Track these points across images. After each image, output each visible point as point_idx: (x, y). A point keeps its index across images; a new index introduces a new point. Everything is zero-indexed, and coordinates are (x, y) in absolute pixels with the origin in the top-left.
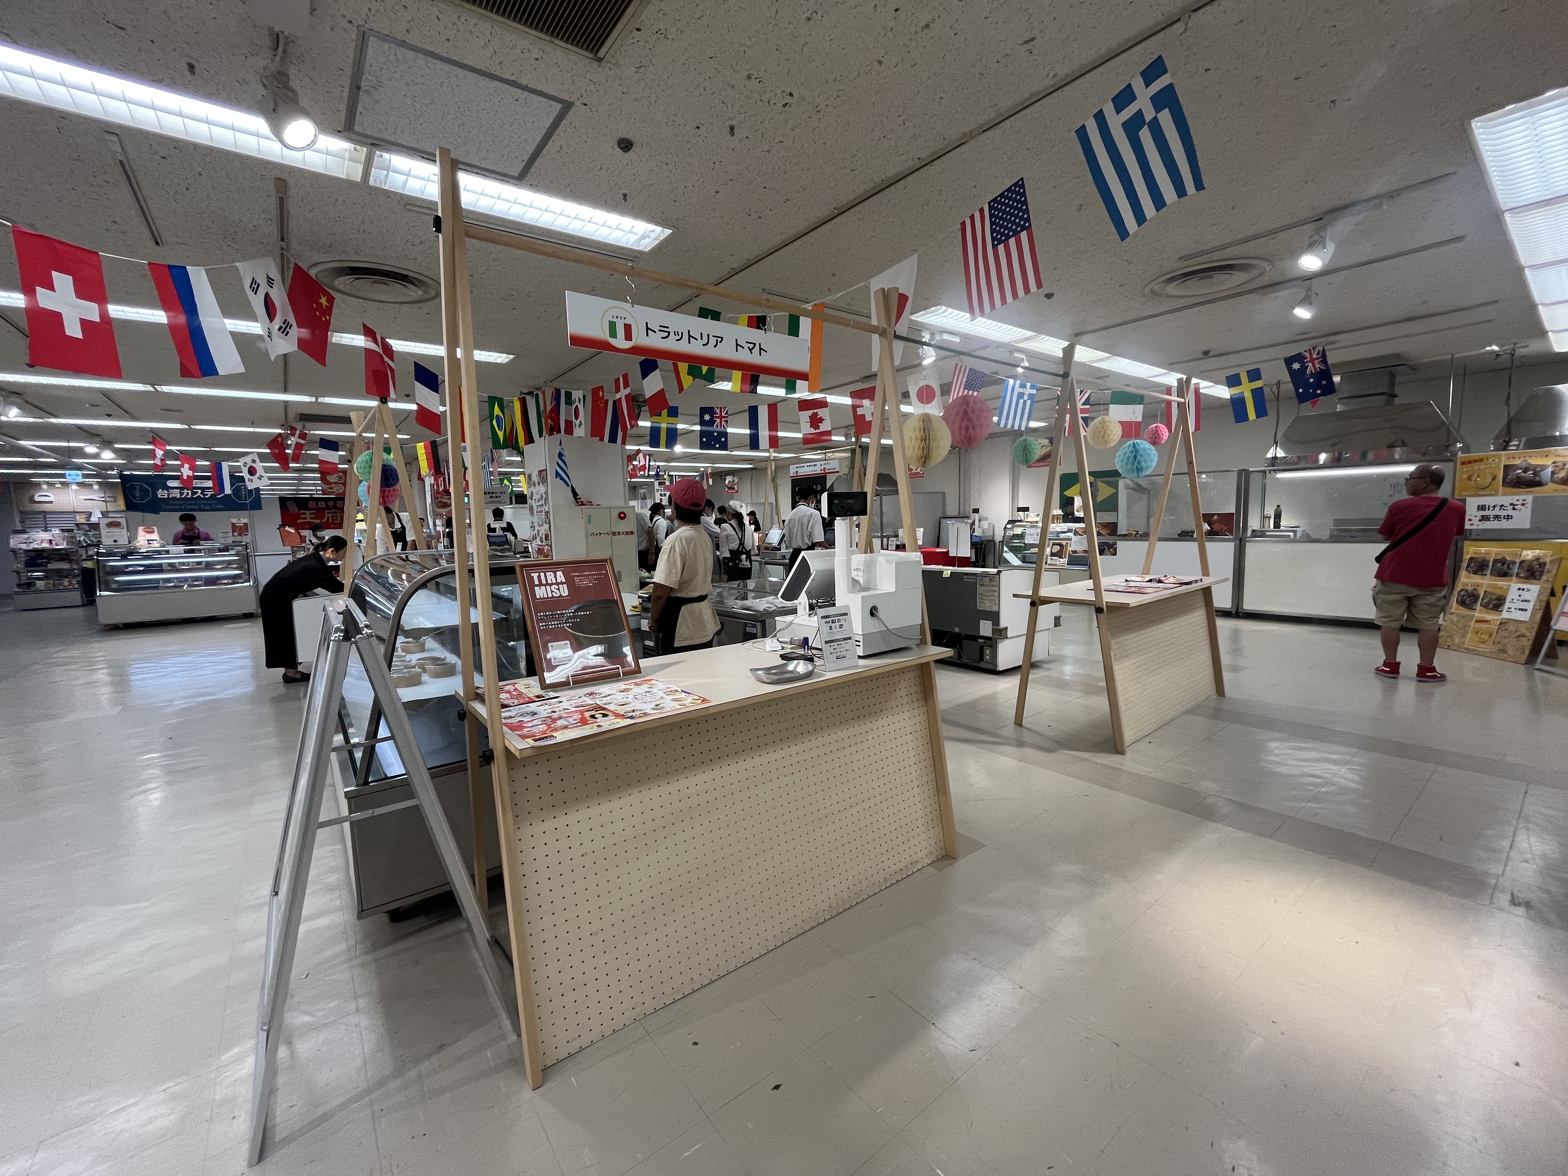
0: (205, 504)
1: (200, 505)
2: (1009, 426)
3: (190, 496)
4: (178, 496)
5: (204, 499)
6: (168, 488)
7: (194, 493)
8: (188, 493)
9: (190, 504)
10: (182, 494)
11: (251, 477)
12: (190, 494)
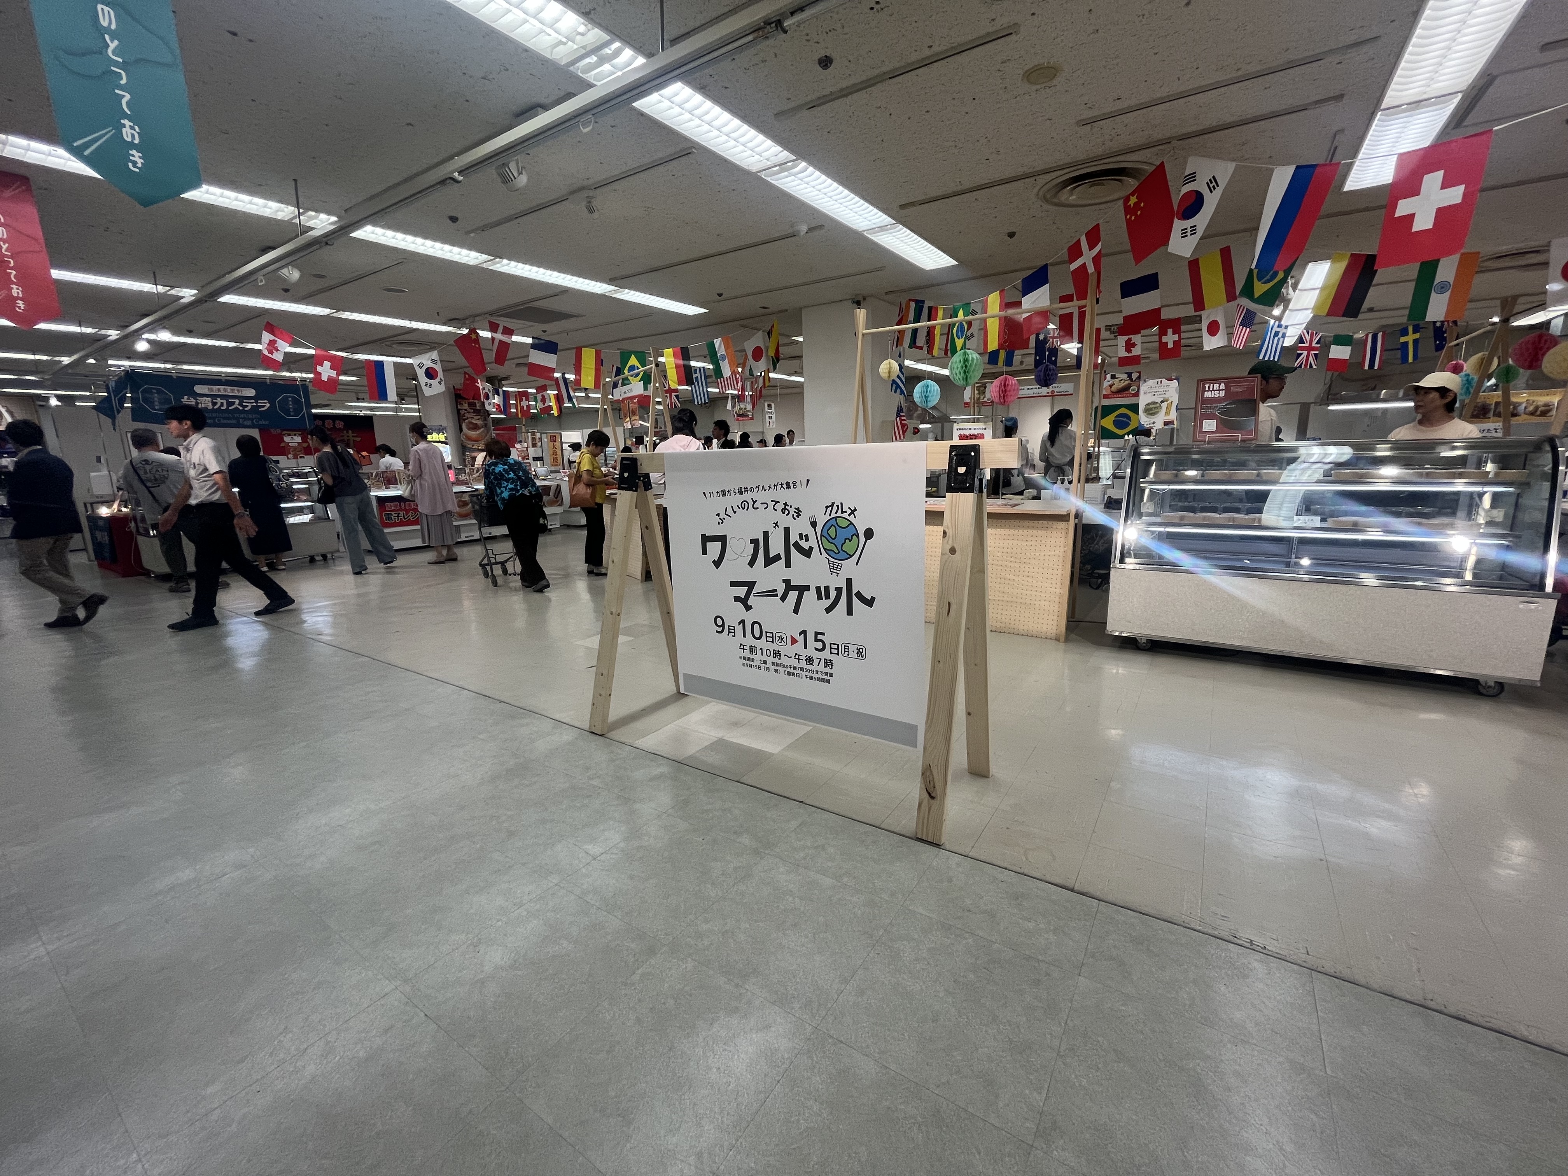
0: (245, 419)
1: (238, 419)
2: (1272, 359)
3: (224, 407)
4: (210, 407)
5: (243, 412)
6: (196, 395)
7: (230, 404)
8: (222, 404)
9: (224, 418)
10: (214, 404)
11: (429, 381)
12: (225, 404)
